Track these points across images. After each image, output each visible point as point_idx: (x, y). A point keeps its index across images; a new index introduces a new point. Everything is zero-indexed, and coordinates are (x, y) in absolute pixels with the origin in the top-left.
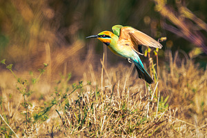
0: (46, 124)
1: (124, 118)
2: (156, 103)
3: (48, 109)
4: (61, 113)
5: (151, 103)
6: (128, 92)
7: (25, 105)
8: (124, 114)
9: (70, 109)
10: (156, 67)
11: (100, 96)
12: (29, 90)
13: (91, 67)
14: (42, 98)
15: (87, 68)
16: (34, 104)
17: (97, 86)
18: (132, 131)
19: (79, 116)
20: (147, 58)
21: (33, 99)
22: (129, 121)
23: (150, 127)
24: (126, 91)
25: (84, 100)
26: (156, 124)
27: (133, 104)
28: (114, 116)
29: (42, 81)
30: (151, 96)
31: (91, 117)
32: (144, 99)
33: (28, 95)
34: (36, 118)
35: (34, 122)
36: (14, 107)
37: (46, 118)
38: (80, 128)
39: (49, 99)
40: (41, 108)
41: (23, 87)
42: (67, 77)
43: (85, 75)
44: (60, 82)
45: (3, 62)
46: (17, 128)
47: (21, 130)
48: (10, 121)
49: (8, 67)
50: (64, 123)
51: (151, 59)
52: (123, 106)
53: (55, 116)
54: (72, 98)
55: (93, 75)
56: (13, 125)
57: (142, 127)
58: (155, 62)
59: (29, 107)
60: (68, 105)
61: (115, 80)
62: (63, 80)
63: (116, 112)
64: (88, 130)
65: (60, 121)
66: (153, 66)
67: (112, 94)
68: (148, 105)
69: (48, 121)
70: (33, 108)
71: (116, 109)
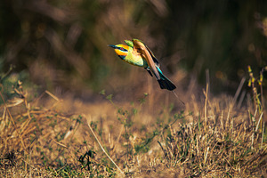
0: (148, 156)
1: (227, 150)
2: (261, 134)
3: (149, 140)
4: (163, 144)
5: (256, 134)
6: (232, 122)
7: (126, 136)
8: (228, 145)
9: (172, 140)
10: (260, 97)
11: (203, 127)
12: (130, 120)
13: (193, 97)
14: (144, 129)
15: (190, 98)
16: (135, 136)
17: (199, 117)
18: (236, 163)
19: (182, 148)
20: (251, 88)
21: (135, 130)
22: (233, 152)
23: (255, 159)
24: (229, 122)
25: (186, 131)
26: (261, 155)
27: (236, 135)
28: (218, 148)
29: (143, 112)
30: (255, 127)
31: (194, 148)
32: (248, 130)
33: (129, 126)
34: (138, 149)
35: (135, 154)
36: (115, 139)
37: (148, 150)
38: (182, 160)
39: (150, 130)
40: (143, 139)
41: (124, 118)
42: (169, 107)
43: (187, 105)
44: (162, 112)
45: (103, 92)
46: (118, 160)
47: (122, 162)
48: (111, 153)
49: (108, 97)
50: (166, 155)
51: (255, 89)
52: (226, 137)
53: (157, 147)
54: (175, 129)
55: (195, 105)
56: (114, 157)
57: (246, 159)
58: (259, 92)
59: (130, 138)
60: (170, 136)
61: (218, 110)
62: (165, 111)
63: (219, 144)
64: (190, 162)
65: (162, 152)
66: (257, 96)
67: (215, 126)
68: (253, 136)
69: (150, 152)
70: (134, 139)
71: (219, 140)
